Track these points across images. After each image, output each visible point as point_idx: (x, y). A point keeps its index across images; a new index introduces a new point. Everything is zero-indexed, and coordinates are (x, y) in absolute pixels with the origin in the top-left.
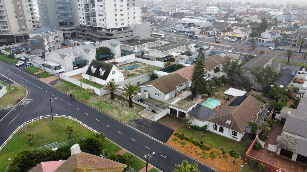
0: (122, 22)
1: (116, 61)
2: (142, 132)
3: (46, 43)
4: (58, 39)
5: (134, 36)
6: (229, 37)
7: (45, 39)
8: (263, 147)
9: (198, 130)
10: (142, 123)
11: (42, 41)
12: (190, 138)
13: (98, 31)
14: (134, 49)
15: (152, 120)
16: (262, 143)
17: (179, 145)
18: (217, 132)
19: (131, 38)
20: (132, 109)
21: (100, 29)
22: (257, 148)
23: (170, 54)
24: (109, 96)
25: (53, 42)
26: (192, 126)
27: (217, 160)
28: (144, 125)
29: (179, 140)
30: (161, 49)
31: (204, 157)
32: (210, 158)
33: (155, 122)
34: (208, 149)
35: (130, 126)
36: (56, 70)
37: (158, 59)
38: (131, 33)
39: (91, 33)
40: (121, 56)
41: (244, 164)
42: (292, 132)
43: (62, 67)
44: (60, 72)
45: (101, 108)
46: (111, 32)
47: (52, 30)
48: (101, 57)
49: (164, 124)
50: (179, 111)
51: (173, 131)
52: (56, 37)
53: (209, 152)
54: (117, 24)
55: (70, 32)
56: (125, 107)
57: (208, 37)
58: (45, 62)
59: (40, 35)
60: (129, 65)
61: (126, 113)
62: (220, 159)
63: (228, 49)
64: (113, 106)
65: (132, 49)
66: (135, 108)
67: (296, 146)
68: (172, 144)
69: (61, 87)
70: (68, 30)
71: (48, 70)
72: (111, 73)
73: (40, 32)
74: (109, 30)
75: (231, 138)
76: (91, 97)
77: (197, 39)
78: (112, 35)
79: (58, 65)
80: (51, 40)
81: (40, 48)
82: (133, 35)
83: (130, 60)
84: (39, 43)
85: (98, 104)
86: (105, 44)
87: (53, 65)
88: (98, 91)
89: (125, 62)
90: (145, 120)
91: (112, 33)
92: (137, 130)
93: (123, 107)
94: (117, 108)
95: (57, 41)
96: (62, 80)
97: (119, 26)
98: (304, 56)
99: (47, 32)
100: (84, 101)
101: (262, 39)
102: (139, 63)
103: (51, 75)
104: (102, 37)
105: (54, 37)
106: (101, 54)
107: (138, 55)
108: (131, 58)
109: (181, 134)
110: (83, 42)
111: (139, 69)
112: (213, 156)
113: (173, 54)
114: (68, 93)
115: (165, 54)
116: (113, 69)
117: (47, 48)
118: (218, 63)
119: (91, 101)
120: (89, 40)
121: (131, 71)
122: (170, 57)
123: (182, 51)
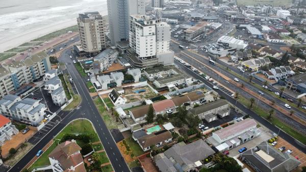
0: (151, 53)
2: (112, 136)
7: (102, 63)
8: (151, 156)
9: (133, 142)
10: (116, 131)
11: (99, 65)
13: (136, 57)
14: (150, 76)
17: (121, 146)
20: (117, 123)
22: (148, 156)
26: (133, 139)
27: (128, 156)
29: (122, 144)
31: (125, 153)
33: (120, 133)
35: (110, 132)
36: (98, 88)
37: (157, 88)
38: (156, 60)
40: (138, 82)
43: (102, 87)
44: (100, 91)
45: (105, 119)
46: (142, 60)
49: (123, 134)
51: (124, 139)
53: (128, 151)
54: (147, 55)
58: (96, 82)
61: (113, 124)
68: (118, 145)
69: (96, 101)
71: (95, 88)
73: (99, 58)
74: (141, 58)
75: (143, 149)
76: (104, 111)
78: (142, 62)
79: (100, 86)
80: (106, 62)
81: (98, 68)
82: (158, 62)
83: (143, 85)
85: (105, 116)
87: (98, 85)
90: (118, 130)
92: (111, 134)
93: (114, 121)
94: (111, 121)
96: (99, 96)
100: (100, 113)
101: (268, 75)
105: (108, 60)
106: (126, 80)
107: (151, 80)
108: (145, 83)
109: (125, 141)
110: (125, 63)
111: (143, 94)
112: (128, 154)
113: (170, 85)
114: (97, 106)
115: (163, 86)
116: (119, 98)
117: (102, 68)
118: (189, 100)
119: (103, 114)
120: (130, 62)
121: (137, 96)
122: (167, 87)
123: (180, 82)
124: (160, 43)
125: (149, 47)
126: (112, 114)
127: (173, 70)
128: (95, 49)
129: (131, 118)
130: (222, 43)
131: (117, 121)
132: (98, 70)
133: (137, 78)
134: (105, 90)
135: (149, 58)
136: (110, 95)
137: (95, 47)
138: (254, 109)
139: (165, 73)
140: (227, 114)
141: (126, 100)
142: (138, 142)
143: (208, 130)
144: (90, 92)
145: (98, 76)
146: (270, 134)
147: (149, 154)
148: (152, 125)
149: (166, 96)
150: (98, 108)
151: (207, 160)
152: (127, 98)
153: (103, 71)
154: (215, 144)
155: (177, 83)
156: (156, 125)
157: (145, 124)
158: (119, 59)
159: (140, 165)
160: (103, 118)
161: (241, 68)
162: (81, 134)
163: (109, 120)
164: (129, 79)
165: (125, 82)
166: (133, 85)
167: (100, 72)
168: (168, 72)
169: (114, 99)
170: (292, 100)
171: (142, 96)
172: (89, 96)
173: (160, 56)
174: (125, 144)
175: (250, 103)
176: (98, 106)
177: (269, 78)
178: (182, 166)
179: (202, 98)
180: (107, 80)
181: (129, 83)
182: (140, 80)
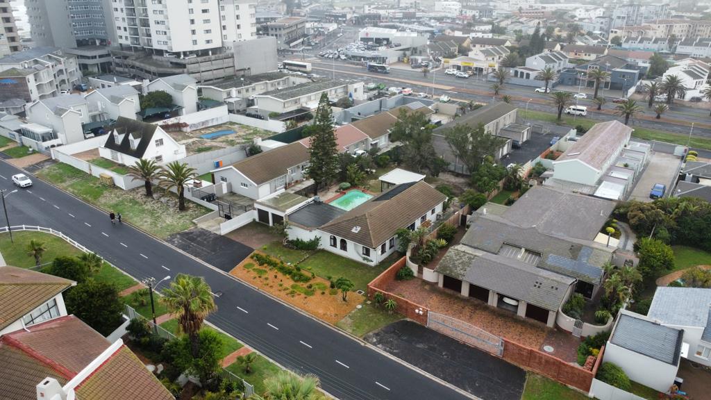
0: (208, 37)
1: (181, 122)
2: (188, 255)
3: (32, 85)
4: (64, 77)
5: (236, 68)
6: (459, 68)
7: (31, 77)
8: (416, 274)
9: (301, 249)
10: (193, 240)
11: (22, 82)
12: (278, 261)
13: (155, 57)
14: (229, 95)
15: (218, 233)
16: (414, 267)
17: (254, 274)
18: (337, 250)
19: (230, 72)
20: (183, 214)
21: (160, 52)
22: (402, 275)
23: (304, 105)
24: (143, 191)
25: (51, 83)
26: (292, 242)
27: (315, 298)
28: (198, 243)
29: (257, 266)
30: (283, 95)
31: (292, 293)
32: (303, 295)
33: (221, 236)
34: (307, 280)
35: (169, 245)
36: (44, 140)
37: (275, 116)
38: (228, 62)
39: (141, 62)
40: (198, 111)
41: (364, 303)
42: (476, 245)
43: (59, 134)
44: (53, 146)
46: (182, 59)
47: (50, 57)
48: (150, 112)
49: (239, 239)
50: (273, 215)
51: (253, 250)
52: (61, 71)
53: (306, 285)
54: (195, 42)
55: (98, 61)
56: (171, 210)
57: (413, 68)
58: (23, 126)
59: (18, 67)
60: (213, 130)
61: (169, 221)
62: (321, 296)
63: (444, 92)
64: (146, 208)
65: (225, 96)
66: (190, 212)
67: (468, 269)
68: (242, 274)
69: (48, 175)
70: (94, 57)
71: (27, 141)
72: (152, 143)
73: (18, 61)
74: (178, 54)
75: (360, 259)
76: (106, 193)
77: (386, 73)
78: (184, 66)
79: (50, 130)
80: (46, 77)
81: (18, 96)
82: (234, 66)
83: (217, 119)
84: (16, 85)
85: (116, 206)
86: (162, 85)
87: (39, 130)
88: (120, 181)
89: (203, 123)
90: (203, 233)
91: (183, 62)
92: (181, 251)
93: (168, 209)
94: (152, 213)
95: (63, 81)
96: (55, 162)
97: (202, 46)
98: (597, 107)
99: (36, 62)
100: (88, 201)
101: (525, 72)
102: (236, 126)
103: (34, 152)
104: (161, 70)
105: (52, 72)
106: (149, 106)
107: (235, 107)
108: (219, 115)
109: (264, 255)
111: (231, 137)
112: (310, 291)
113: (311, 104)
114: (60, 186)
115: (291, 107)
117: (35, 94)
119: (102, 200)
121: (211, 142)
122: (302, 110)
123: (334, 97)
124: (230, 10)
131: (182, 210)
133: (187, 97)
135: (204, 53)
138: (569, 123)
140: (526, 136)
141: (183, 148)
142: (325, 243)
144: (6, 158)
147: (404, 263)
150: (69, 191)
151: (611, 229)
154: (584, 190)
159: (403, 307)
163: (143, 211)
166: (182, 119)
169: (135, 143)
174: (272, 264)
177: (532, 77)
178: (574, 257)
181: (165, 114)
182: (200, 106)
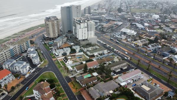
0: (85, 37)
3: (58, 44)
6: (135, 44)
9: (77, 82)
13: (76, 40)
28: (67, 78)
32: (73, 88)
33: (70, 78)
35: (64, 78)
37: (89, 56)
42: (94, 88)
43: (59, 56)
50: (76, 77)
51: (72, 81)
58: (55, 53)
61: (66, 74)
68: (69, 84)
69: (56, 63)
70: (69, 36)
74: (80, 40)
75: (82, 85)
80: (61, 43)
82: (89, 42)
83: (81, 54)
87: (57, 54)
96: (57, 60)
99: (60, 40)
102: (83, 56)
103: (55, 58)
110: (71, 43)
111: (81, 59)
113: (96, 54)
115: (92, 54)
116: (69, 60)
117: (58, 46)
118: (105, 61)
119: (60, 69)
120: (73, 42)
121: (78, 59)
122: (94, 55)
123: (101, 52)
124: (90, 32)
125: (84, 34)
126: (65, 69)
127: (97, 46)
128: (54, 36)
129: (75, 71)
130: (123, 32)
131: (68, 72)
132: (56, 47)
133: (77, 50)
134: (61, 57)
135: (84, 40)
136: (64, 60)
137: (55, 35)
138: (140, 65)
139: (92, 48)
140: (126, 68)
141: (72, 62)
142: (79, 82)
143: (116, 76)
144: (52, 58)
145: (57, 50)
146: (148, 77)
147: (86, 88)
148: (86, 74)
149: (93, 60)
150: (57, 66)
151: (116, 90)
152: (73, 60)
153: (59, 47)
154: (119, 82)
155: (99, 53)
156: (88, 74)
157: (83, 73)
158: (67, 41)
159: (81, 93)
160: (60, 71)
161: (133, 45)
162: (49, 79)
163: (63, 72)
164: (73, 51)
165: (72, 52)
166: (76, 54)
167: (57, 48)
168: (94, 48)
169: (66, 61)
170: (160, 60)
171: (80, 60)
172: (52, 60)
173: (90, 39)
174: (73, 83)
175: (138, 62)
176: (57, 65)
177: (148, 49)
178: (102, 93)
179: (112, 60)
180: (61, 52)
181: (73, 53)
182: (79, 52)
